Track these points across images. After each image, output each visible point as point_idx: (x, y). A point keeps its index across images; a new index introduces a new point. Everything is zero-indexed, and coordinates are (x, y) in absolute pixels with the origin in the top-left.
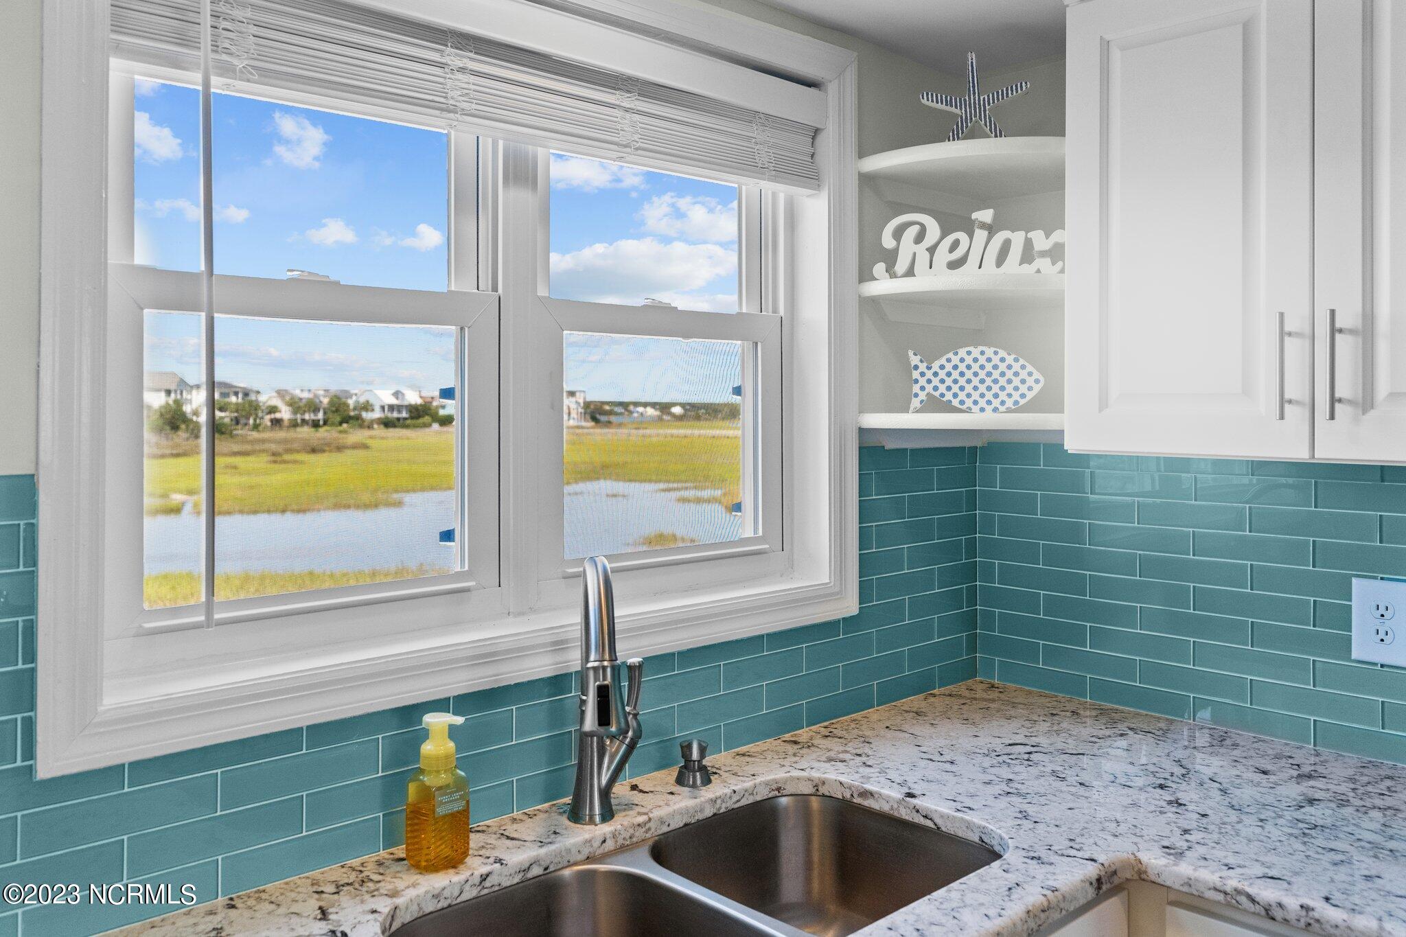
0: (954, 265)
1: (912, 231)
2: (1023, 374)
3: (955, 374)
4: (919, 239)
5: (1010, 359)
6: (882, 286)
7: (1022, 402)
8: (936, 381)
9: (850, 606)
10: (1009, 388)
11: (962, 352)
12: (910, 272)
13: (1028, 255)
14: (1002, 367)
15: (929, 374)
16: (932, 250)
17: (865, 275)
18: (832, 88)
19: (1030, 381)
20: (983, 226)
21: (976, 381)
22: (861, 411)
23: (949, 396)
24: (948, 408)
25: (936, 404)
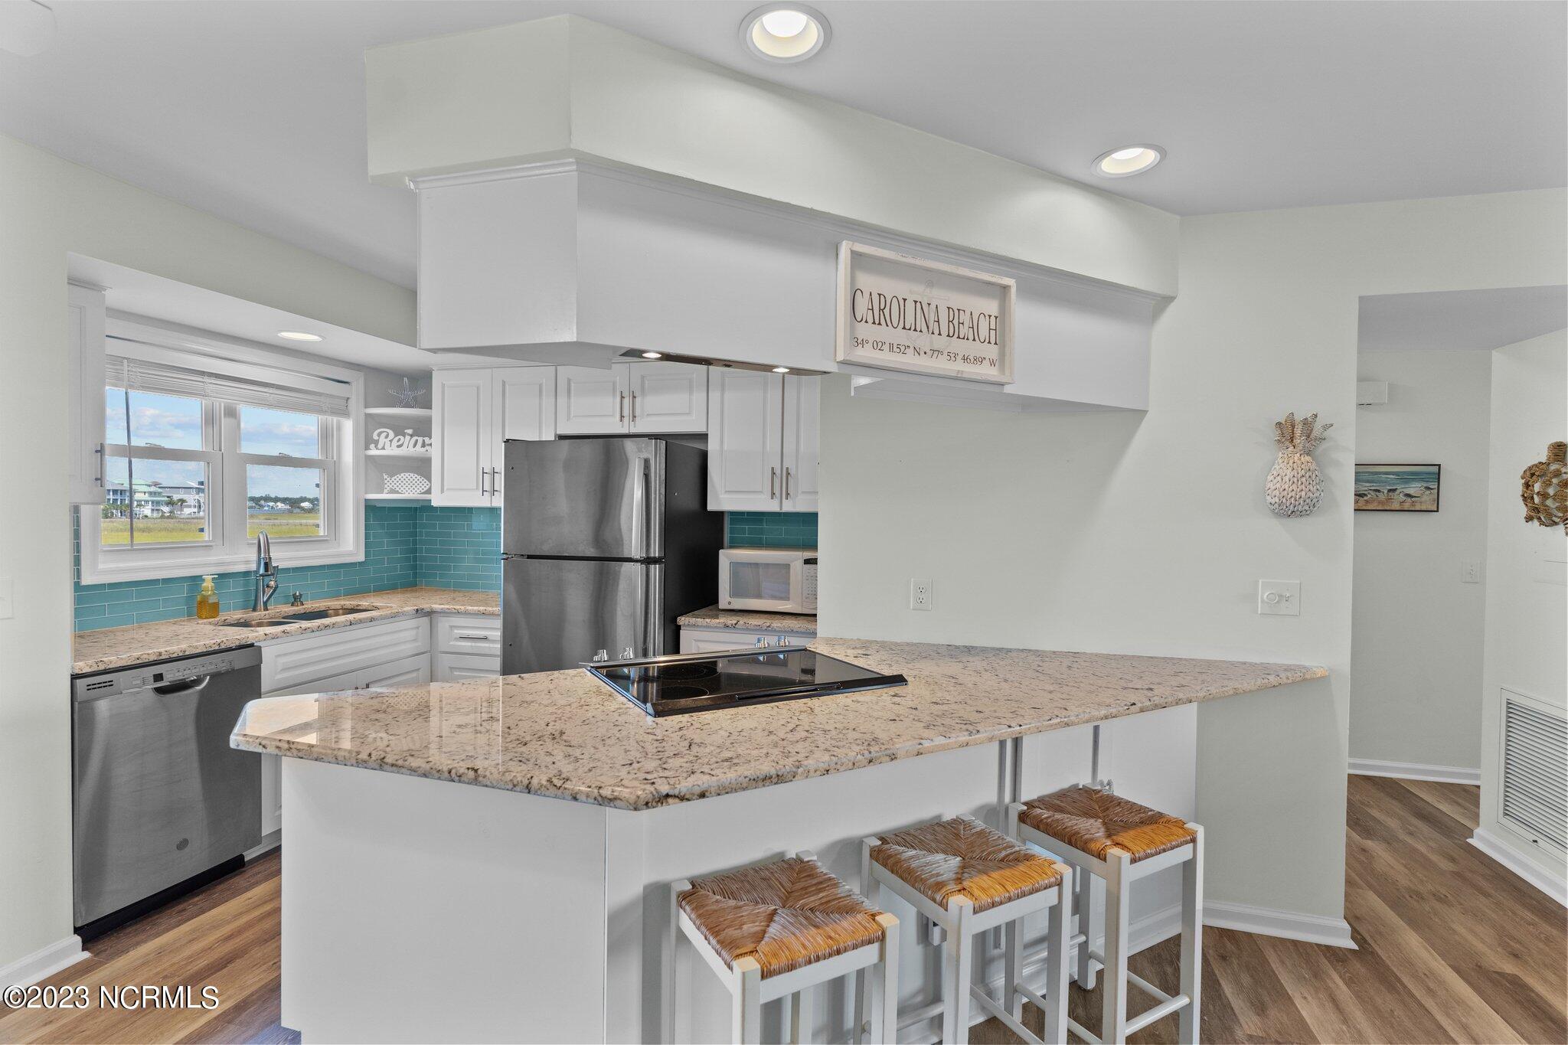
0: (399, 446)
1: (384, 434)
2: (423, 482)
3: (400, 482)
4: (387, 437)
5: (419, 477)
6: (373, 452)
7: (423, 491)
8: (393, 484)
9: (361, 558)
10: (418, 487)
11: (402, 475)
12: (383, 448)
13: (424, 445)
14: (416, 480)
15: (391, 482)
16: (391, 441)
17: (367, 448)
18: (354, 384)
19: (425, 485)
20: (409, 434)
21: (407, 484)
22: (366, 493)
23: (397, 489)
24: (398, 492)
25: (392, 491)
